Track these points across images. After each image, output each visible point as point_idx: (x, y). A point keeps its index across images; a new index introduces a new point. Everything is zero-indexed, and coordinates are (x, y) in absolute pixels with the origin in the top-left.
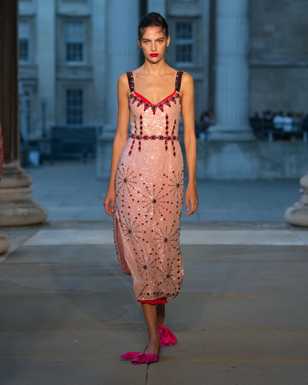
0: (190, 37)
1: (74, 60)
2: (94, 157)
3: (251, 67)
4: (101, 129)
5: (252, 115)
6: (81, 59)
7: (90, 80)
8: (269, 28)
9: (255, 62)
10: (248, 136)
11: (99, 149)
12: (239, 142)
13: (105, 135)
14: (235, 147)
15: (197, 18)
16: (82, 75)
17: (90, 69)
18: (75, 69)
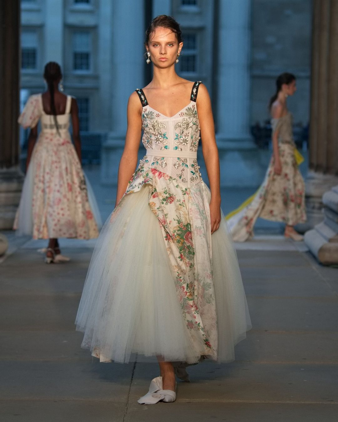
0: (194, 48)
1: (81, 68)
2: (99, 164)
3: (253, 78)
4: (106, 137)
5: (254, 124)
6: (88, 68)
7: (96, 89)
8: (270, 39)
9: (257, 72)
10: (249, 145)
11: (104, 156)
12: (240, 150)
13: (110, 142)
14: (236, 155)
15: (201, 29)
16: (88, 84)
17: (96, 77)
18: (82, 78)
